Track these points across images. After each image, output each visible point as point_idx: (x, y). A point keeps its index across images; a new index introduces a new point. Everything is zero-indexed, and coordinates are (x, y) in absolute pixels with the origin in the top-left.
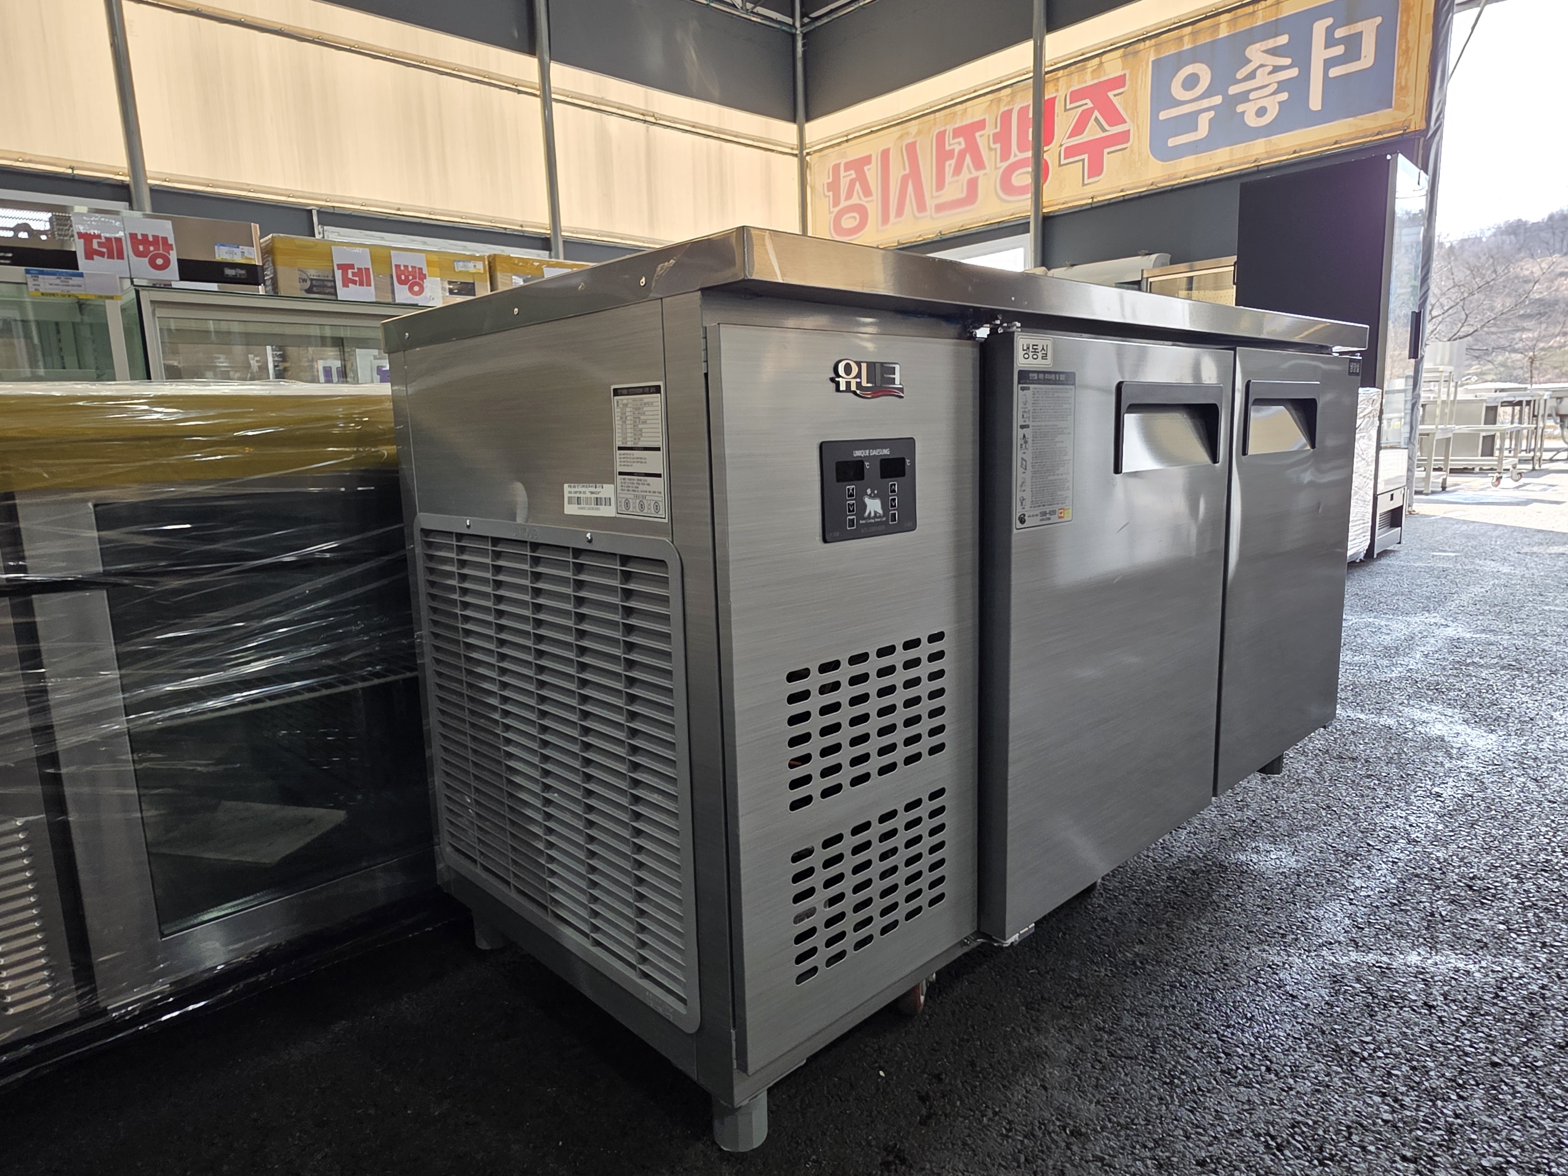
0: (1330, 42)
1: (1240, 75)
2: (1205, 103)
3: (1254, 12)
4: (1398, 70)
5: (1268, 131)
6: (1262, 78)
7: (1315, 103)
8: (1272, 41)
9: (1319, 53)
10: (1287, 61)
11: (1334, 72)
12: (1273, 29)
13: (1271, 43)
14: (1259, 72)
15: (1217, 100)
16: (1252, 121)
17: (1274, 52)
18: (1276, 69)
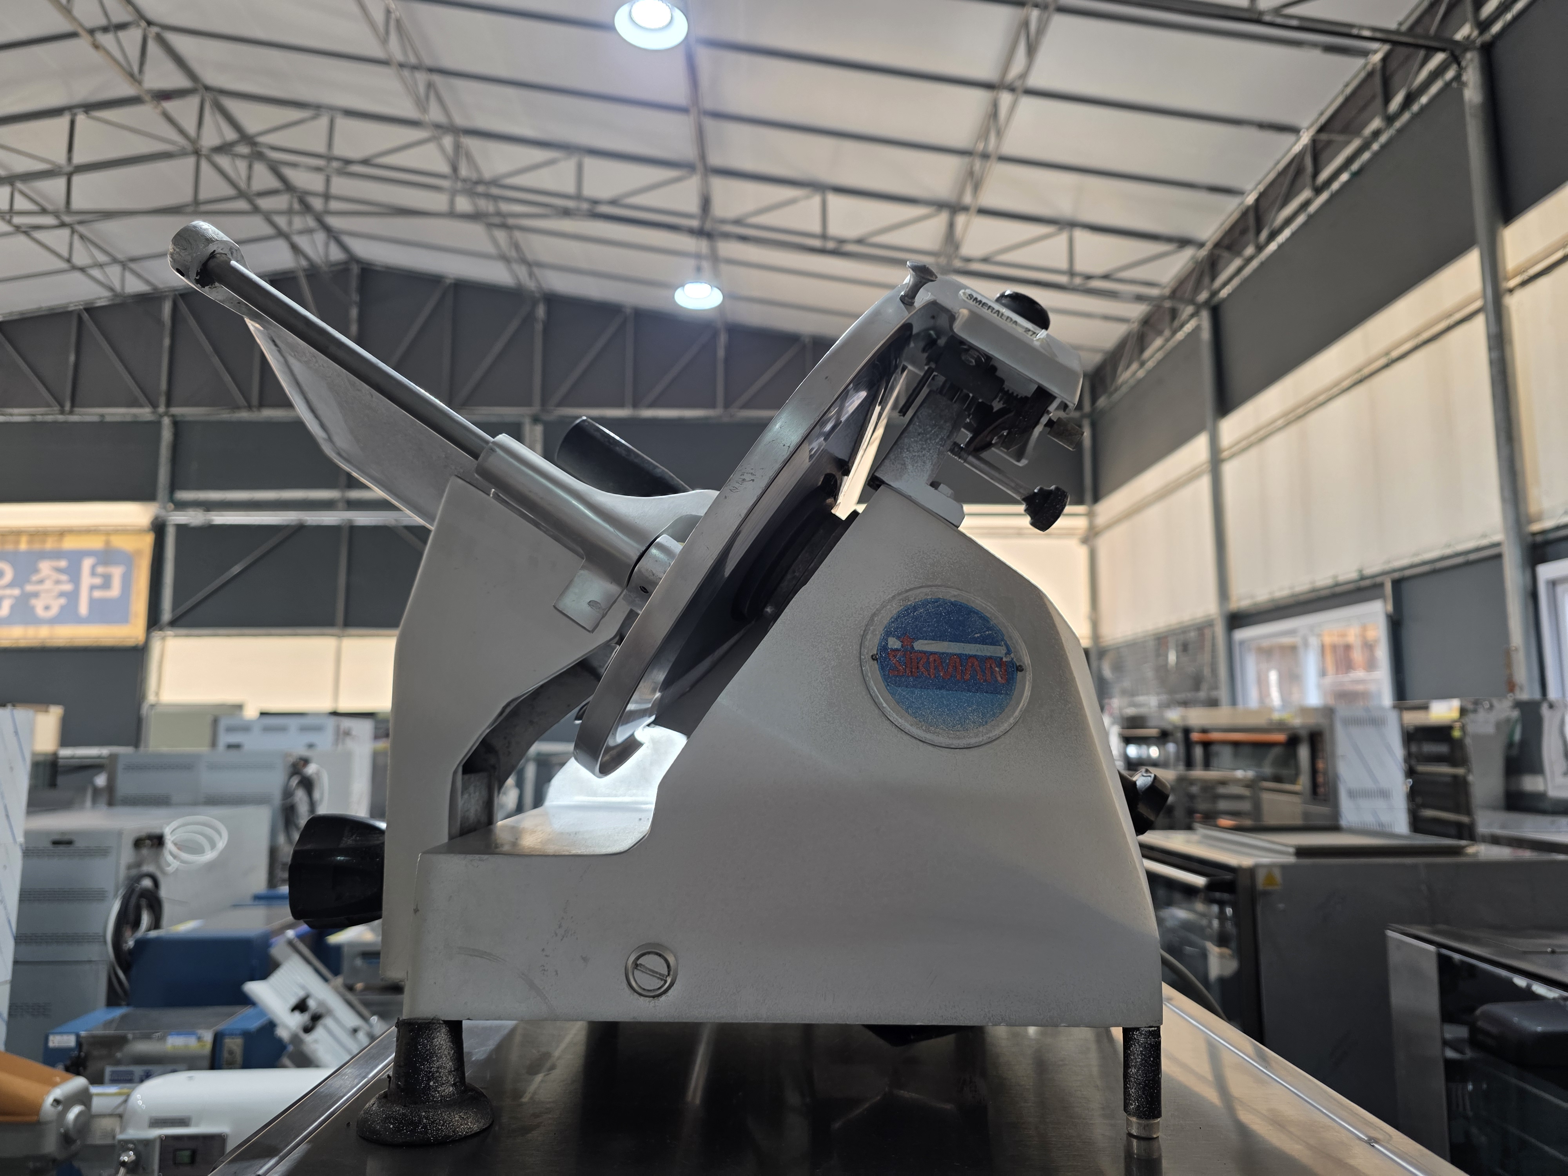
0: (93, 574)
2: (8, 592)
3: (44, 540)
5: (53, 621)
6: (48, 585)
7: (83, 611)
8: (56, 562)
9: (86, 580)
11: (97, 594)
12: (57, 555)
13: (55, 564)
14: (46, 581)
15: (16, 592)
16: (40, 612)
17: (59, 570)
18: (58, 582)
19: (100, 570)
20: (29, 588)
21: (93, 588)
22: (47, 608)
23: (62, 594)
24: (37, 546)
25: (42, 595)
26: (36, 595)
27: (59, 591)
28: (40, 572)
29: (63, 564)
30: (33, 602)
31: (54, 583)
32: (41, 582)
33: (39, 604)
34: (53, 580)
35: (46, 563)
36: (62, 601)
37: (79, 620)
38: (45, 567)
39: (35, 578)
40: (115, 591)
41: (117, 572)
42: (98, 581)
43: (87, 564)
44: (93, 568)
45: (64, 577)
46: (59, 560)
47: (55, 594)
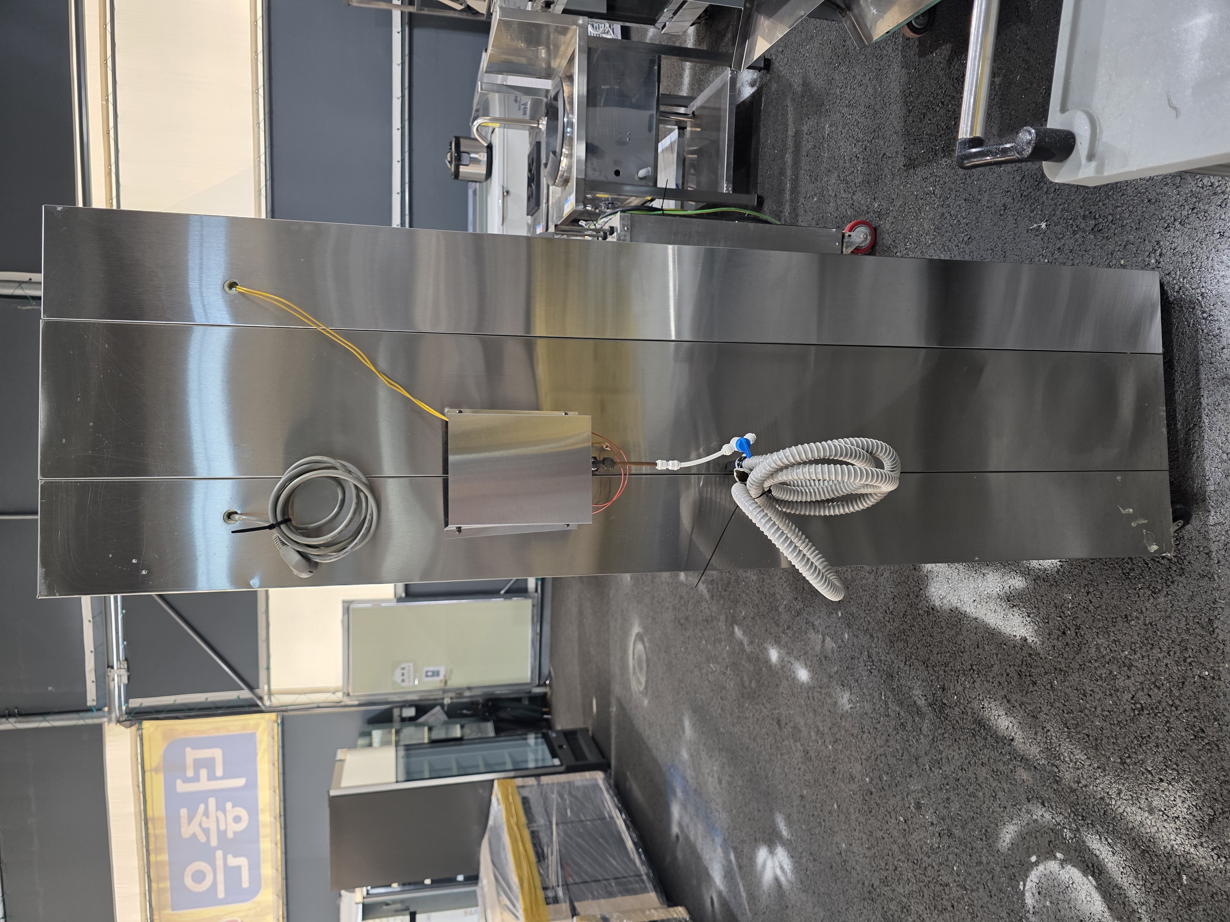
19: (190, 773)
21: (212, 777)
22: (237, 819)
23: (221, 807)
24: (164, 844)
25: (222, 827)
26: (222, 834)
27: (217, 810)
28: (194, 835)
29: (184, 812)
30: (230, 835)
31: (208, 817)
32: (206, 831)
33: (233, 828)
34: (204, 819)
35: (183, 830)
36: (229, 805)
37: (252, 785)
38: (187, 831)
39: (202, 838)
40: (217, 753)
41: (191, 755)
42: (203, 773)
43: (181, 787)
44: (186, 780)
45: (202, 807)
46: (179, 817)
47: (220, 814)
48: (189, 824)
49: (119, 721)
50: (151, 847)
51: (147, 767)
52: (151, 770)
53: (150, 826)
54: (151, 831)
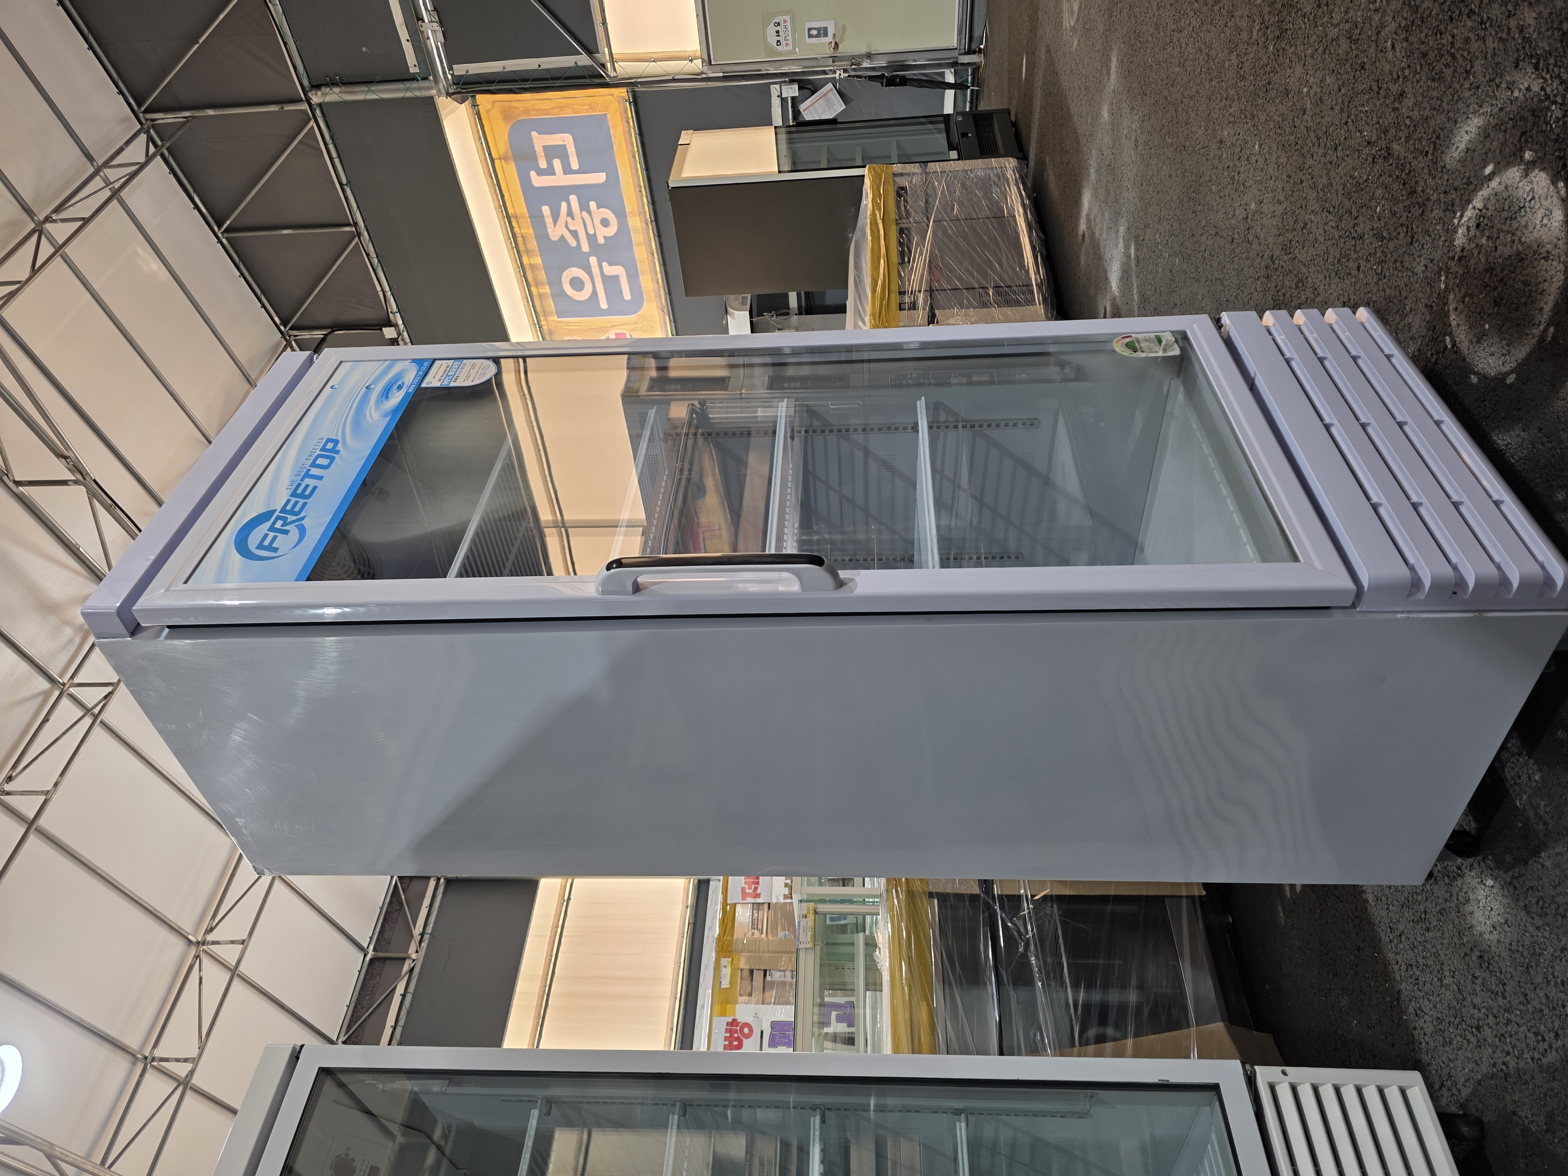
0: (550, 171)
1: (573, 243)
2: (595, 271)
3: (522, 237)
4: (575, 113)
5: (621, 215)
6: (577, 226)
7: (599, 178)
8: (546, 220)
9: (560, 179)
10: (564, 205)
11: (575, 165)
12: (537, 220)
13: (549, 220)
14: (571, 228)
15: (593, 260)
16: (612, 230)
17: (555, 217)
18: (570, 214)
19: (543, 164)
20: (585, 248)
21: (567, 170)
22: (605, 223)
23: (584, 207)
24: (533, 244)
25: (591, 232)
26: (592, 238)
27: (581, 211)
28: (562, 236)
29: (546, 210)
30: (601, 241)
31: (573, 218)
32: (575, 234)
33: (603, 234)
34: (569, 219)
35: (549, 231)
36: (593, 205)
37: (613, 180)
38: (555, 232)
40: (566, 139)
41: (540, 141)
42: (557, 164)
43: (537, 180)
44: (541, 172)
46: (542, 217)
47: (585, 214)
48: (555, 226)
49: (449, 94)
50: (522, 248)
51: (494, 155)
52: (500, 159)
53: (514, 224)
54: (516, 230)
